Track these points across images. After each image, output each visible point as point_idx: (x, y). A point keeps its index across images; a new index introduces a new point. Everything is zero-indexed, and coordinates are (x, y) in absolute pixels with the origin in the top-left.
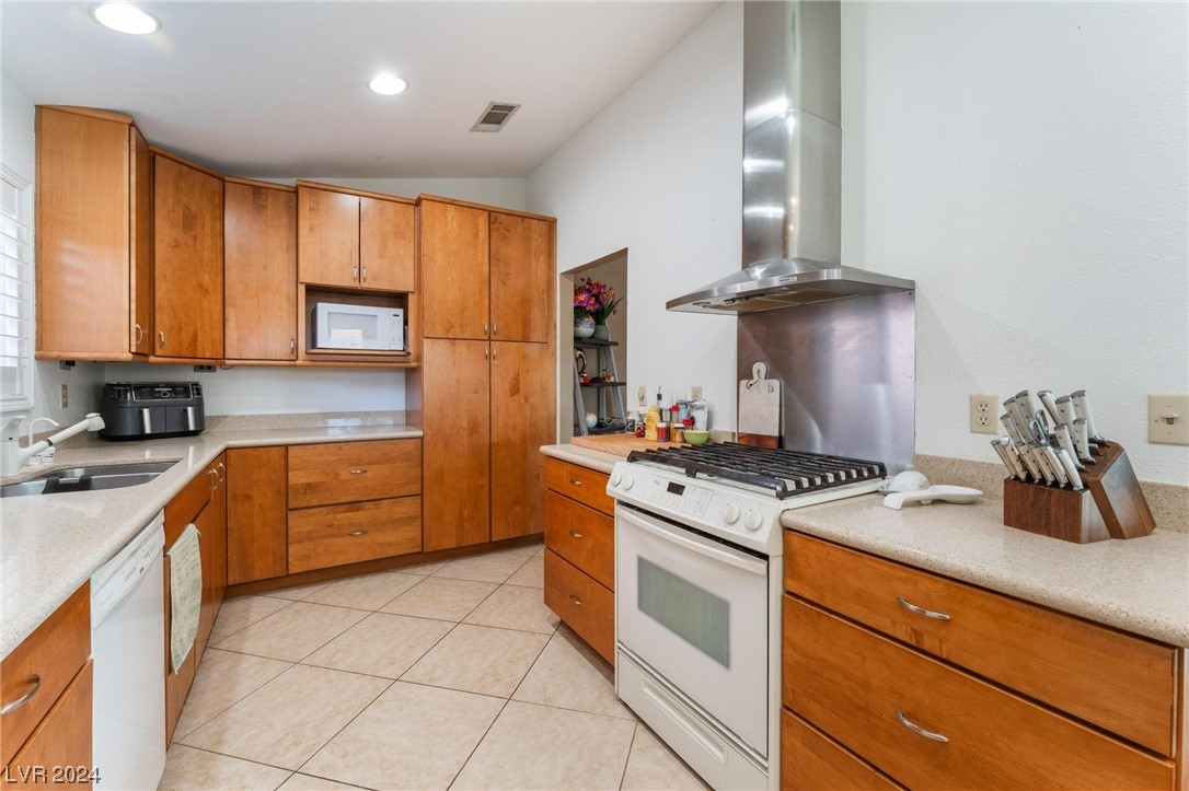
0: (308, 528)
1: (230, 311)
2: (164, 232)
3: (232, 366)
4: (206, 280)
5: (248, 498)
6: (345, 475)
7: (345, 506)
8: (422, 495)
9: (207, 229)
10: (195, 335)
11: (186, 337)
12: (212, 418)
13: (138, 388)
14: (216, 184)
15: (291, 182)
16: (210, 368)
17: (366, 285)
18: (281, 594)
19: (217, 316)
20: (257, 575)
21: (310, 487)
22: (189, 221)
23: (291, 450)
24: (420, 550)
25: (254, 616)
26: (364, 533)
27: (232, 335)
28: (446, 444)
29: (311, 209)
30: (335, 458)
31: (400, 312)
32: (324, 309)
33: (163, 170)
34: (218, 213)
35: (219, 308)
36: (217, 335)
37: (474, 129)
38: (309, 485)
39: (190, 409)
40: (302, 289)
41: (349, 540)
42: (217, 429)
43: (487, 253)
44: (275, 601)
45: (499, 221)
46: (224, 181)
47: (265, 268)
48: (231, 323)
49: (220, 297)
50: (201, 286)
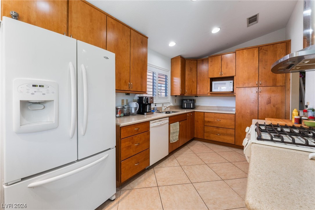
0: (208, 130)
1: (198, 85)
2: (187, 73)
3: (200, 96)
4: (194, 80)
5: (198, 121)
6: (216, 121)
7: (216, 128)
8: (235, 129)
9: (194, 71)
10: (192, 90)
11: (190, 91)
12: (197, 106)
13: (185, 100)
14: (196, 61)
15: (207, 57)
16: (197, 96)
17: (223, 76)
18: (203, 143)
19: (196, 86)
20: (199, 137)
21: (209, 122)
22: (191, 70)
23: (205, 113)
24: (234, 144)
25: (196, 144)
26: (220, 135)
27: (198, 90)
28: (242, 117)
29: (211, 61)
30: (214, 116)
31: (232, 81)
32: (214, 83)
33: (187, 62)
34: (196, 67)
35: (196, 85)
36: (196, 90)
37: (248, 26)
38: (208, 121)
39: (192, 104)
40: (209, 79)
41: (217, 136)
42: (198, 108)
43: (258, 60)
44: (201, 143)
45: (263, 49)
46: (197, 60)
47: (204, 76)
48: (198, 88)
49: (196, 83)
50: (193, 81)
